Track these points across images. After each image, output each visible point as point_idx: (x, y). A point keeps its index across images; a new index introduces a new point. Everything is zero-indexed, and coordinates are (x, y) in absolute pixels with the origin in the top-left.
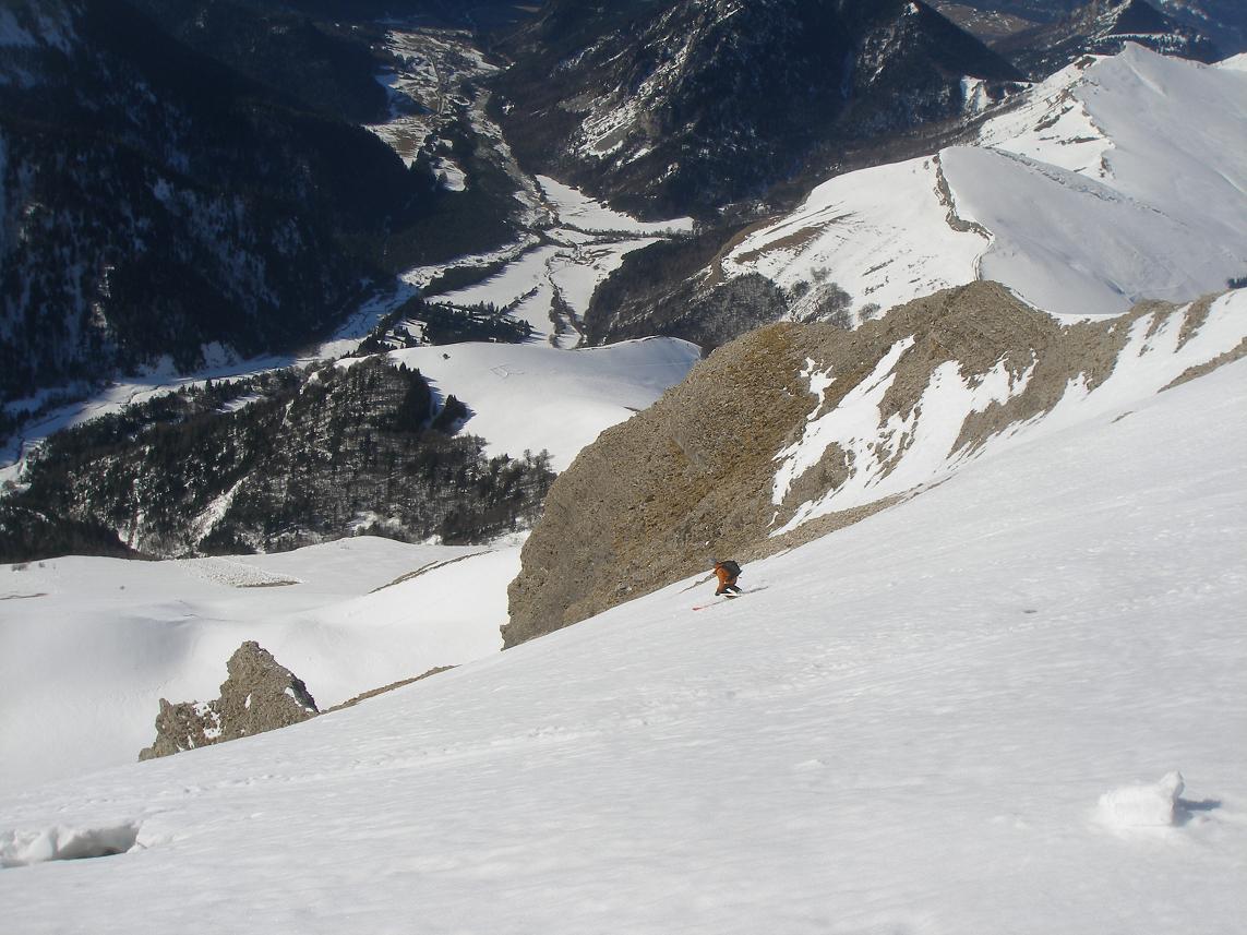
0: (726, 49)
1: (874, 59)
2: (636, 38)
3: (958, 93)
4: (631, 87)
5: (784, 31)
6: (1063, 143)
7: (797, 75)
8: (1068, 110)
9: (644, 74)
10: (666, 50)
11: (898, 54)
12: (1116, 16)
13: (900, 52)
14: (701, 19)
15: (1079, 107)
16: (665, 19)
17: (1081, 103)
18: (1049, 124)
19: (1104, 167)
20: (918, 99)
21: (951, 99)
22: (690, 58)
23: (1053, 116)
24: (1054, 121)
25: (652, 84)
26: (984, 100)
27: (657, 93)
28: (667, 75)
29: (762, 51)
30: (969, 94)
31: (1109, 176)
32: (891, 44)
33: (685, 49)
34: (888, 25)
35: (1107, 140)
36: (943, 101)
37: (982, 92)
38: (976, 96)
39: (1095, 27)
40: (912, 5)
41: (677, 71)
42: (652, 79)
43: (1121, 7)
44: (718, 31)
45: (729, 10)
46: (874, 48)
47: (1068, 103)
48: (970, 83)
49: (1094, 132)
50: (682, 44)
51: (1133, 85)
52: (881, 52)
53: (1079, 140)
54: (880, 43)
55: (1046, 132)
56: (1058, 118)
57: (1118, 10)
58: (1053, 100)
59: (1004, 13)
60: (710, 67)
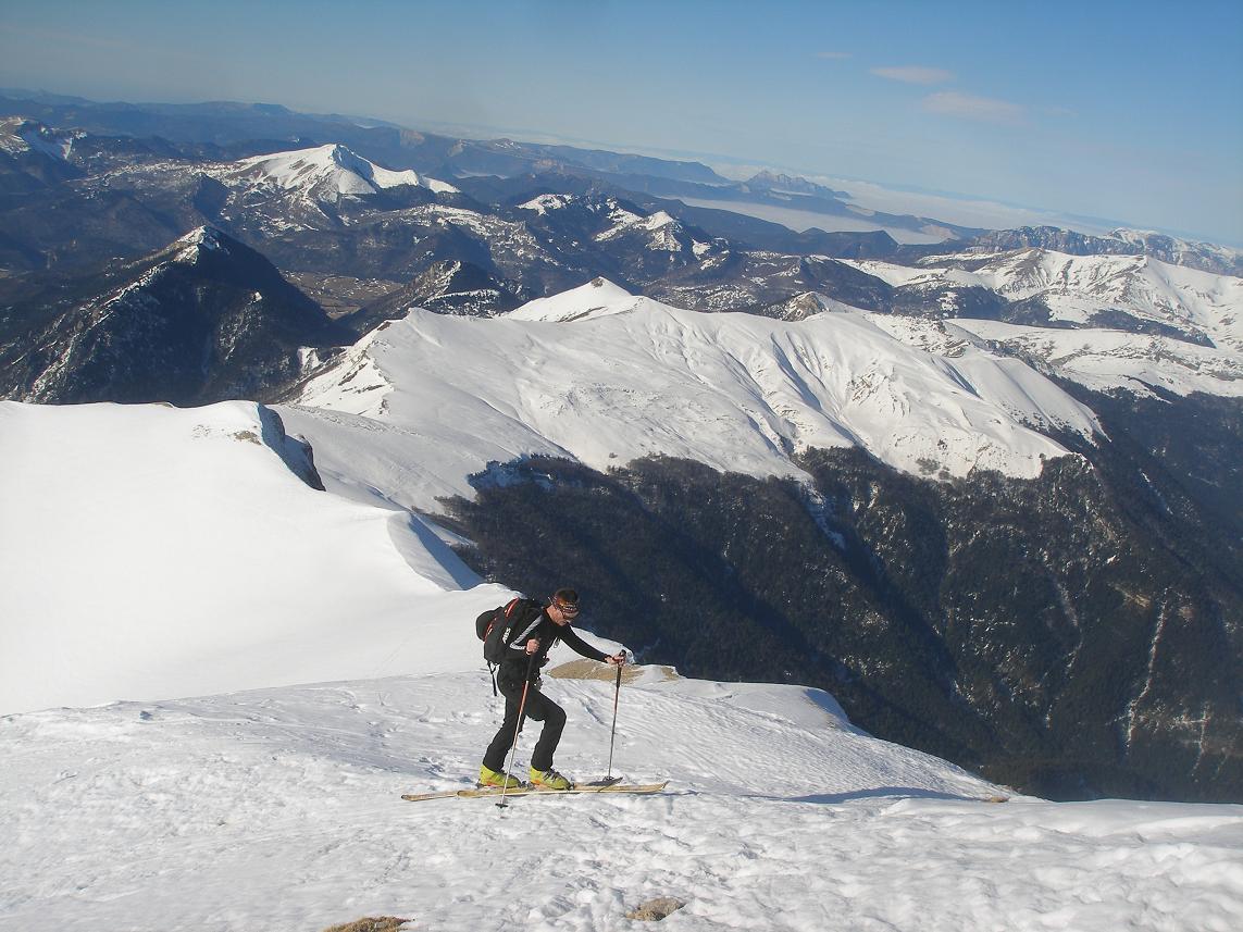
0: (101, 347)
1: (228, 341)
2: (34, 343)
3: (296, 361)
4: (27, 385)
5: (150, 327)
6: (359, 391)
7: (163, 361)
8: (363, 366)
9: (37, 373)
10: (53, 353)
11: (246, 335)
12: (449, 279)
13: (247, 333)
14: (80, 325)
15: (371, 363)
16: (56, 325)
17: (373, 359)
18: (349, 380)
19: (383, 406)
20: (264, 369)
21: (290, 366)
22: (72, 356)
23: (352, 373)
24: (353, 376)
25: (44, 381)
26: (316, 363)
27: (49, 388)
28: (55, 373)
29: (132, 346)
30: (305, 361)
31: (386, 412)
32: (240, 328)
33: (69, 350)
34: (239, 312)
35: (389, 386)
36: (284, 368)
37: (314, 357)
38: (310, 361)
39: (432, 289)
40: (257, 294)
41: (63, 369)
42: (43, 378)
43: (453, 270)
44: (93, 335)
45: (102, 315)
46: (228, 332)
47: (364, 361)
48: (305, 352)
49: (381, 381)
50: (67, 346)
51: (415, 342)
52: (233, 335)
53: (370, 388)
54: (233, 328)
55: (347, 385)
56: (356, 373)
57: (450, 273)
58: (356, 359)
59: (382, 279)
60: (89, 364)
